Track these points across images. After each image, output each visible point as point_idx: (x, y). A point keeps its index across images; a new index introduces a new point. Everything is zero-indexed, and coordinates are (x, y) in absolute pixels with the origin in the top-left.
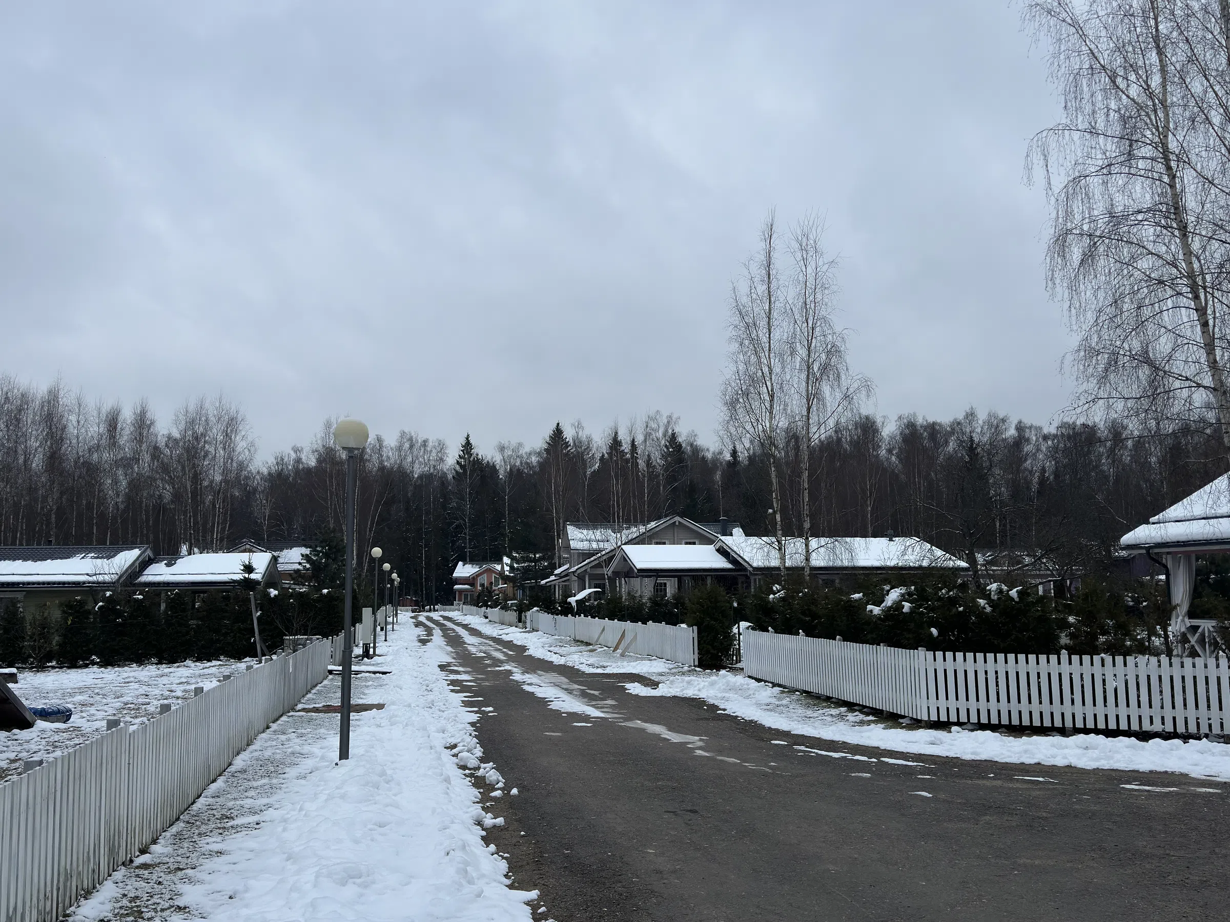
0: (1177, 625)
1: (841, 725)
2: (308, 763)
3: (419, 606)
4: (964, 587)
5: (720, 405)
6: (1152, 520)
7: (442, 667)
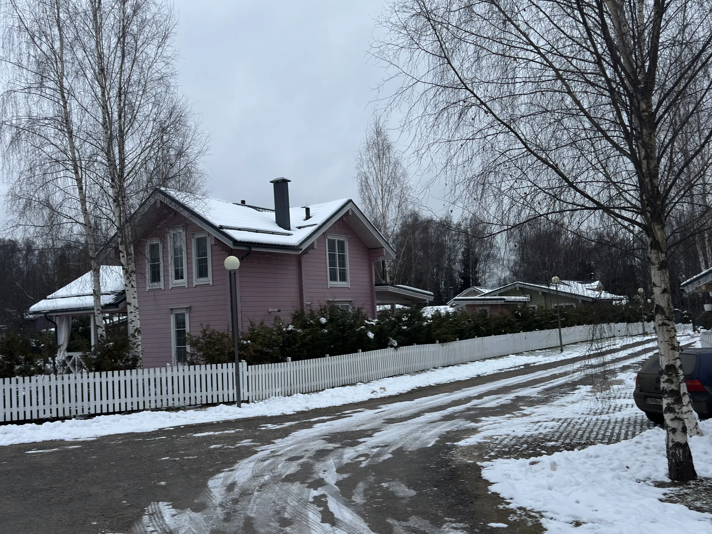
0: (61, 356)
6: (48, 297)
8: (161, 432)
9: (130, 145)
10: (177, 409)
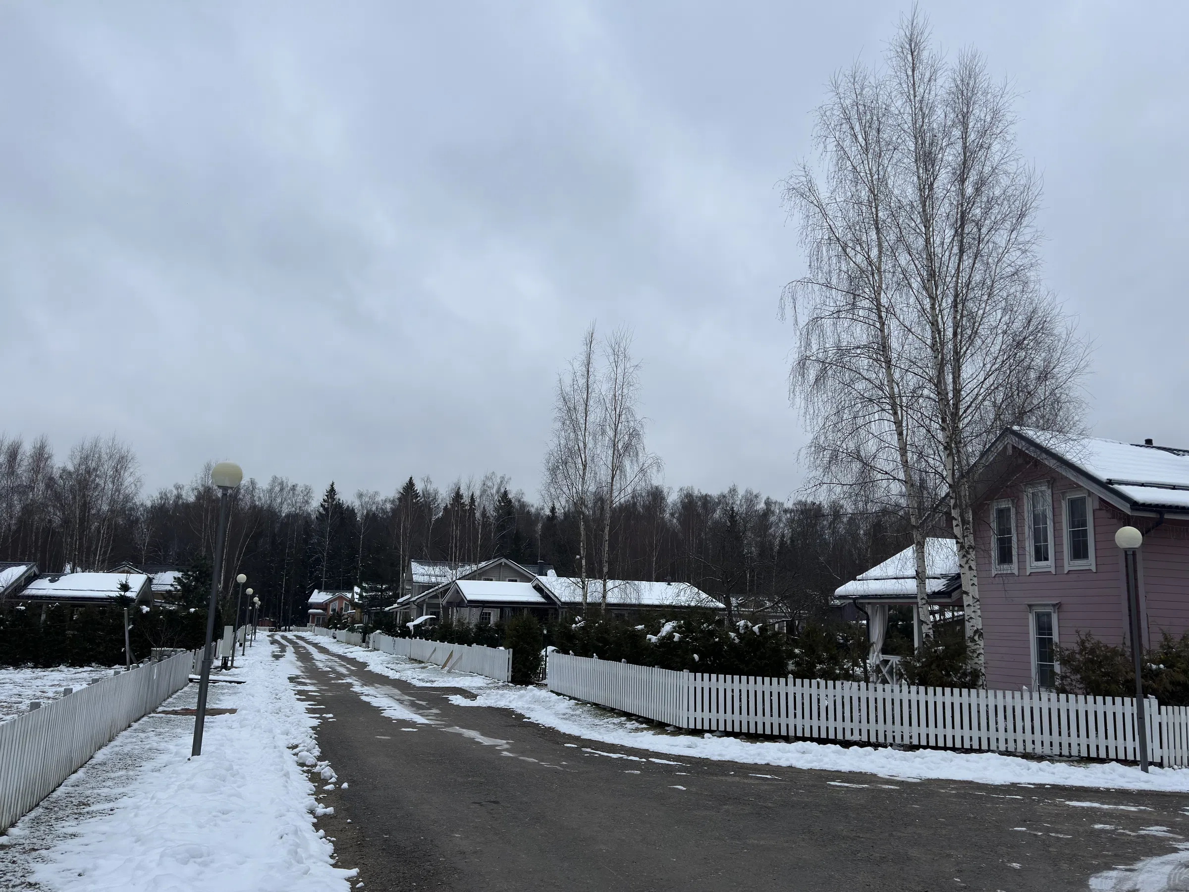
0: (874, 659)
1: (621, 732)
2: (163, 758)
3: (276, 626)
4: (720, 623)
5: (544, 470)
6: (858, 577)
7: (291, 679)
8: (1013, 788)
9: (968, 370)
10: (1040, 758)
